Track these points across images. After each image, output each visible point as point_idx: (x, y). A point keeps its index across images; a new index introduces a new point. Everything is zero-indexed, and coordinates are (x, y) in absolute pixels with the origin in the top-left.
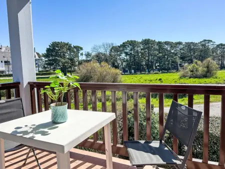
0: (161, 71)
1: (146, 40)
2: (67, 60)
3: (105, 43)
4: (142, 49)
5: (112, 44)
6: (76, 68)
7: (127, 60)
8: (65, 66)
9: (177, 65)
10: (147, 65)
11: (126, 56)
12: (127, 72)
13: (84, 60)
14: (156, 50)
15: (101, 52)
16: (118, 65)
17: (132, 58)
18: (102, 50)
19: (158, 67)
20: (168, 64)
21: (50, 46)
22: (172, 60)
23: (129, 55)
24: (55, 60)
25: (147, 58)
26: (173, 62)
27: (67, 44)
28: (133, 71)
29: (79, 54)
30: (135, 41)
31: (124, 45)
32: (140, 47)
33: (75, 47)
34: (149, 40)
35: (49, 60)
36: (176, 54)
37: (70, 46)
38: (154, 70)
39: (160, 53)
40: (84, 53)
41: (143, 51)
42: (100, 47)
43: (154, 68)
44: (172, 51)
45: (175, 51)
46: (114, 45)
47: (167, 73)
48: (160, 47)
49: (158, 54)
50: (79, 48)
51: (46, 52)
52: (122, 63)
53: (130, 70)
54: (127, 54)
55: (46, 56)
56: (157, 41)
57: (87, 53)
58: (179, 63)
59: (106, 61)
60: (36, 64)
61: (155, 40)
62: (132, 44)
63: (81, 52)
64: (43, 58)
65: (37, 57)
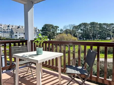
0: (101, 39)
1: (92, 22)
2: (51, 33)
3: (70, 25)
4: (90, 27)
5: (74, 25)
6: (55, 36)
7: (82, 33)
8: (50, 35)
9: (111, 36)
10: (93, 36)
11: (81, 31)
12: (82, 39)
13: (59, 33)
14: (98, 28)
15: (68, 29)
16: (77, 35)
17: (84, 32)
18: (69, 28)
19: (99, 37)
20: (105, 36)
21: (44, 26)
22: (107, 33)
23: (83, 30)
24: (46, 33)
25: (93, 32)
26: (108, 34)
27: (52, 25)
28: (85, 39)
29: (57, 30)
30: (86, 23)
31: (80, 25)
32: (89, 26)
33: (55, 26)
34: (94, 22)
35: (43, 33)
36: (110, 30)
37: (53, 26)
38: (96, 38)
39: (100, 29)
40: (59, 30)
41: (90, 28)
42: (67, 26)
43: (97, 37)
44: (108, 29)
45: (109, 28)
46: (75, 25)
47: (104, 40)
48: (100, 26)
49: (99, 30)
50: (57, 27)
51: (42, 29)
52: (79, 35)
53: (83, 38)
54: (81, 30)
55: (42, 31)
56: (99, 23)
57: (61, 29)
58: (112, 35)
59: (71, 33)
60: (37, 34)
61: (97, 23)
62: (85, 24)
63: (58, 29)
64: (41, 32)
65: (38, 31)
